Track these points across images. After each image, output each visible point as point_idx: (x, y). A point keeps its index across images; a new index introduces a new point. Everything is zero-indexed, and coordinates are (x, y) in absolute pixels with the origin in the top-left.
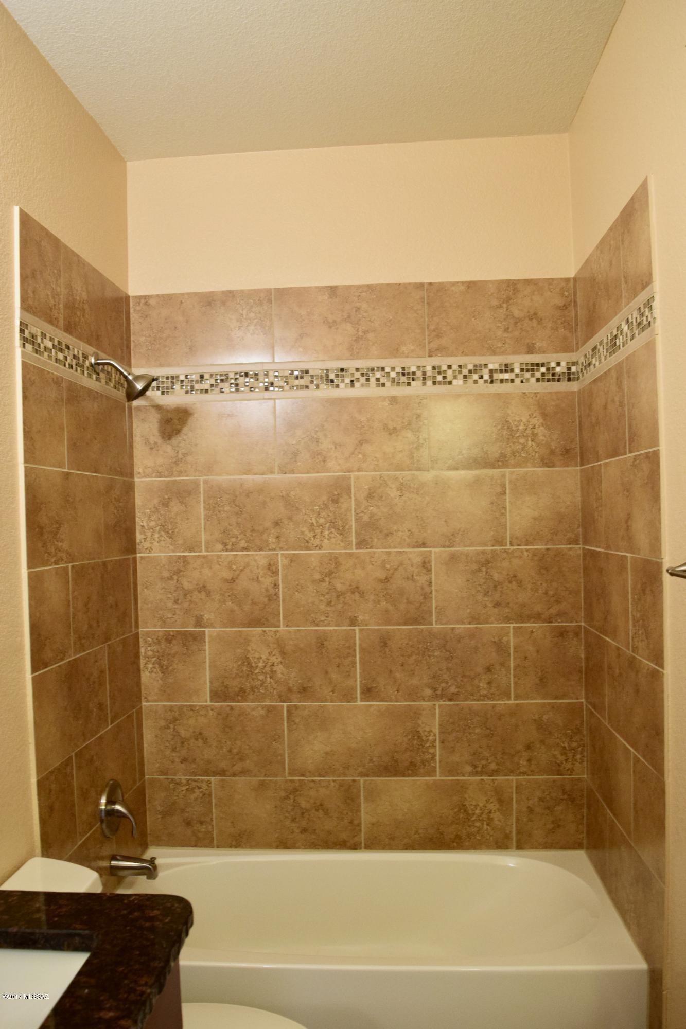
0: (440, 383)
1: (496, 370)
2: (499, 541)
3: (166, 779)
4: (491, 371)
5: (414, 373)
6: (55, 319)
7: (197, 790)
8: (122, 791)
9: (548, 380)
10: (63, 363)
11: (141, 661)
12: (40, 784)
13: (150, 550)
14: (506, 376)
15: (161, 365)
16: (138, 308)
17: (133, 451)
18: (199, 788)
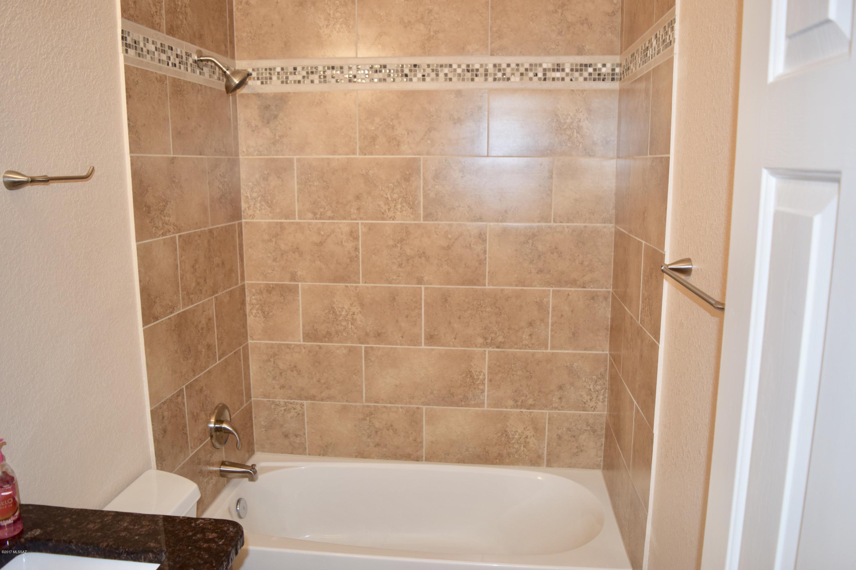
0: (499, 79)
1: (549, 70)
2: (545, 219)
3: (268, 401)
4: (545, 70)
5: (477, 70)
6: (158, 24)
7: (292, 411)
8: (229, 411)
9: (594, 80)
10: (166, 63)
11: (247, 307)
12: (153, 413)
13: (253, 217)
14: (558, 75)
15: (260, 58)
16: (240, 7)
17: (238, 133)
18: (294, 409)
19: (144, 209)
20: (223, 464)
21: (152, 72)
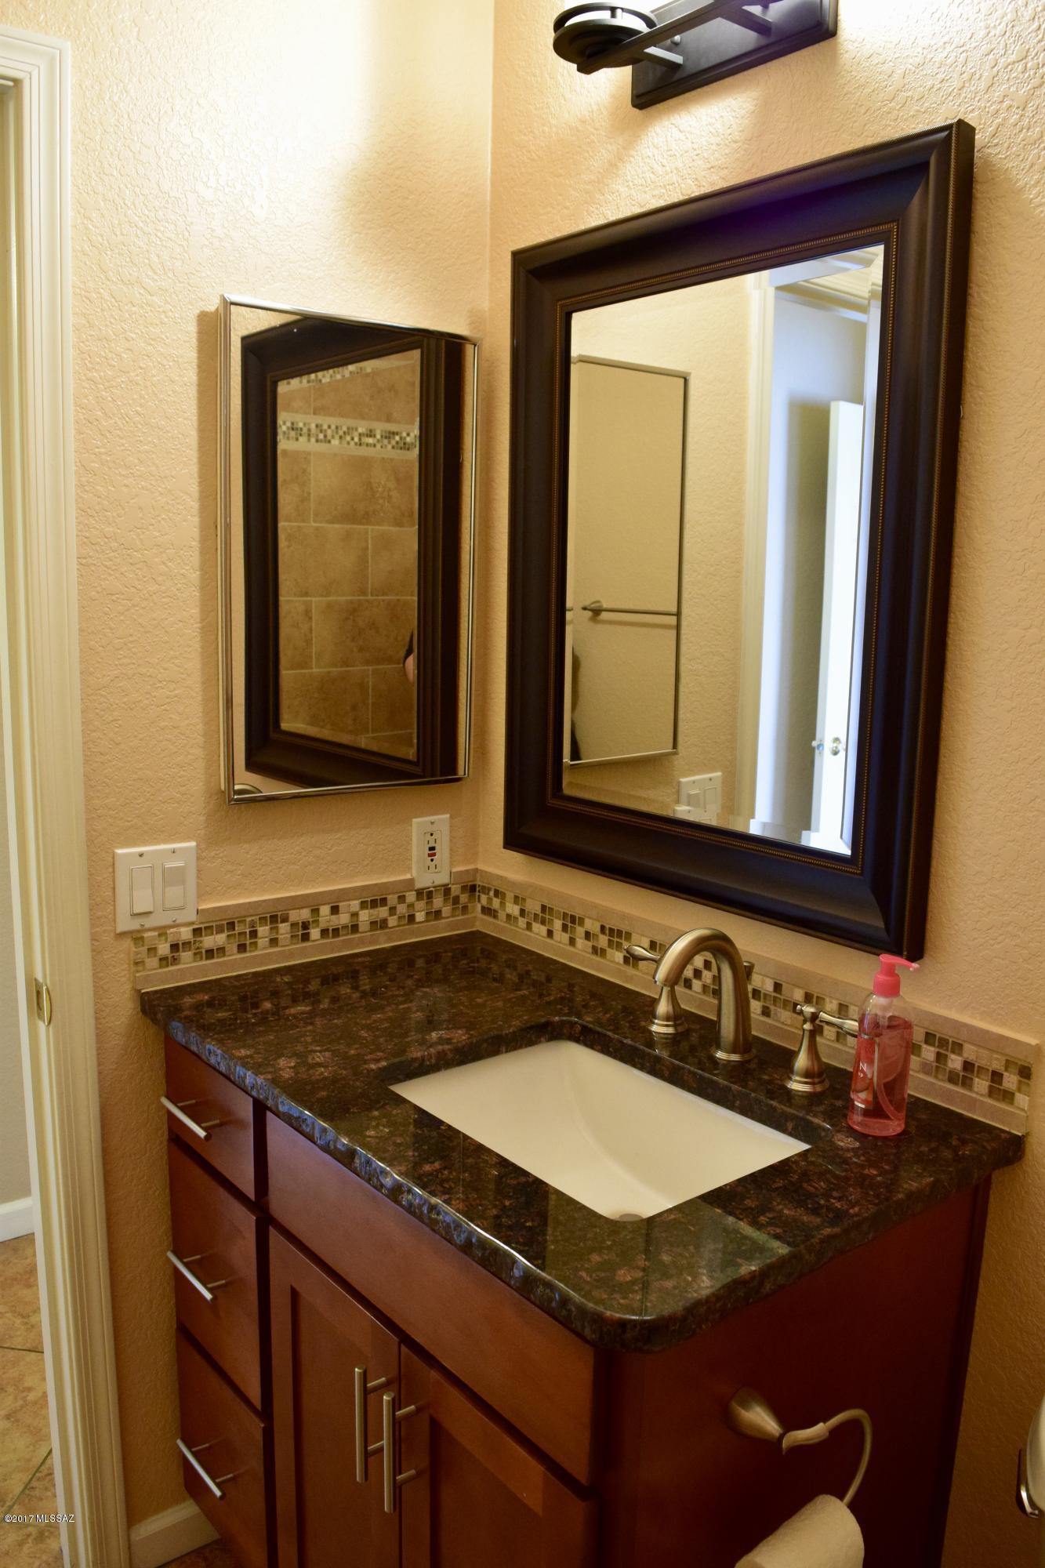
0: (321, 441)
1: (363, 434)
2: (363, 592)
4: (360, 435)
5: (301, 429)
9: (401, 448)
14: (370, 440)
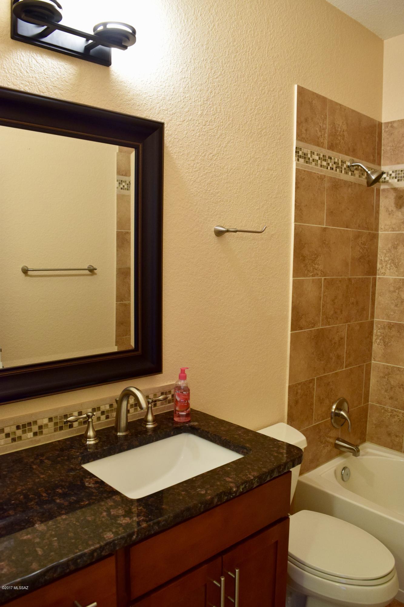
3: (380, 406)
6: (322, 143)
7: (396, 417)
10: (326, 167)
11: (374, 337)
13: (384, 274)
16: (387, 130)
17: (379, 216)
18: (398, 416)
19: (301, 258)
20: (338, 439)
21: (315, 173)
